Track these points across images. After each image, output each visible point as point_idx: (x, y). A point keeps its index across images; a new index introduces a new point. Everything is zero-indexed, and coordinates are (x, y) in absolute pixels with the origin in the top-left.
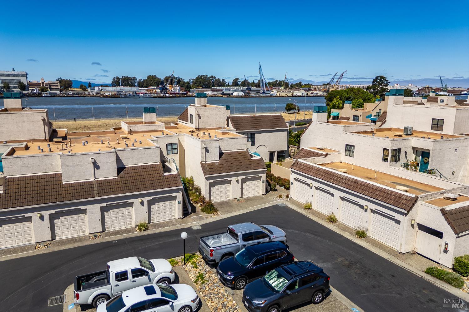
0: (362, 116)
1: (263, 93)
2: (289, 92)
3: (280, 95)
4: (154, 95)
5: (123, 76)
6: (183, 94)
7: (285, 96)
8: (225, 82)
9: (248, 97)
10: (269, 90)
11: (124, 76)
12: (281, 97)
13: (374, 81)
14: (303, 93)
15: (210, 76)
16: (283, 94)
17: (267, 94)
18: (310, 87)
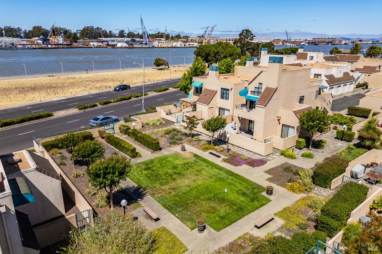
0: (233, 90)
1: (146, 44)
2: (169, 43)
3: (161, 46)
4: (34, 46)
5: (5, 27)
6: (67, 45)
7: (166, 47)
8: (112, 33)
9: (132, 48)
10: (151, 42)
11: (7, 27)
12: (161, 48)
13: (240, 35)
14: (181, 45)
15: (96, 28)
16: (164, 45)
17: (149, 45)
18: (187, 39)
